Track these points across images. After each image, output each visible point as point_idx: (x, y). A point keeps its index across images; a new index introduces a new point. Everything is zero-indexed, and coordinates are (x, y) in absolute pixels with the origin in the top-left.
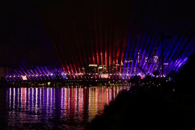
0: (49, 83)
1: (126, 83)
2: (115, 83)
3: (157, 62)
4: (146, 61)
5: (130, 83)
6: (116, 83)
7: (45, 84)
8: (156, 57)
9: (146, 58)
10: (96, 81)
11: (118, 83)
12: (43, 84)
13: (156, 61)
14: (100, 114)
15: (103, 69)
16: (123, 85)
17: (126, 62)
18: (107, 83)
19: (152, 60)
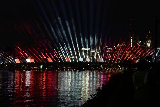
0: (41, 66)
1: (118, 67)
2: (107, 67)
3: (150, 47)
4: (139, 46)
5: (123, 68)
6: (109, 67)
7: (37, 68)
8: (150, 41)
9: (139, 43)
10: (89, 64)
11: (110, 67)
12: (36, 68)
13: (149, 45)
14: (93, 97)
15: (95, 53)
16: (115, 70)
17: (119, 46)
18: (99, 66)
19: (145, 45)
